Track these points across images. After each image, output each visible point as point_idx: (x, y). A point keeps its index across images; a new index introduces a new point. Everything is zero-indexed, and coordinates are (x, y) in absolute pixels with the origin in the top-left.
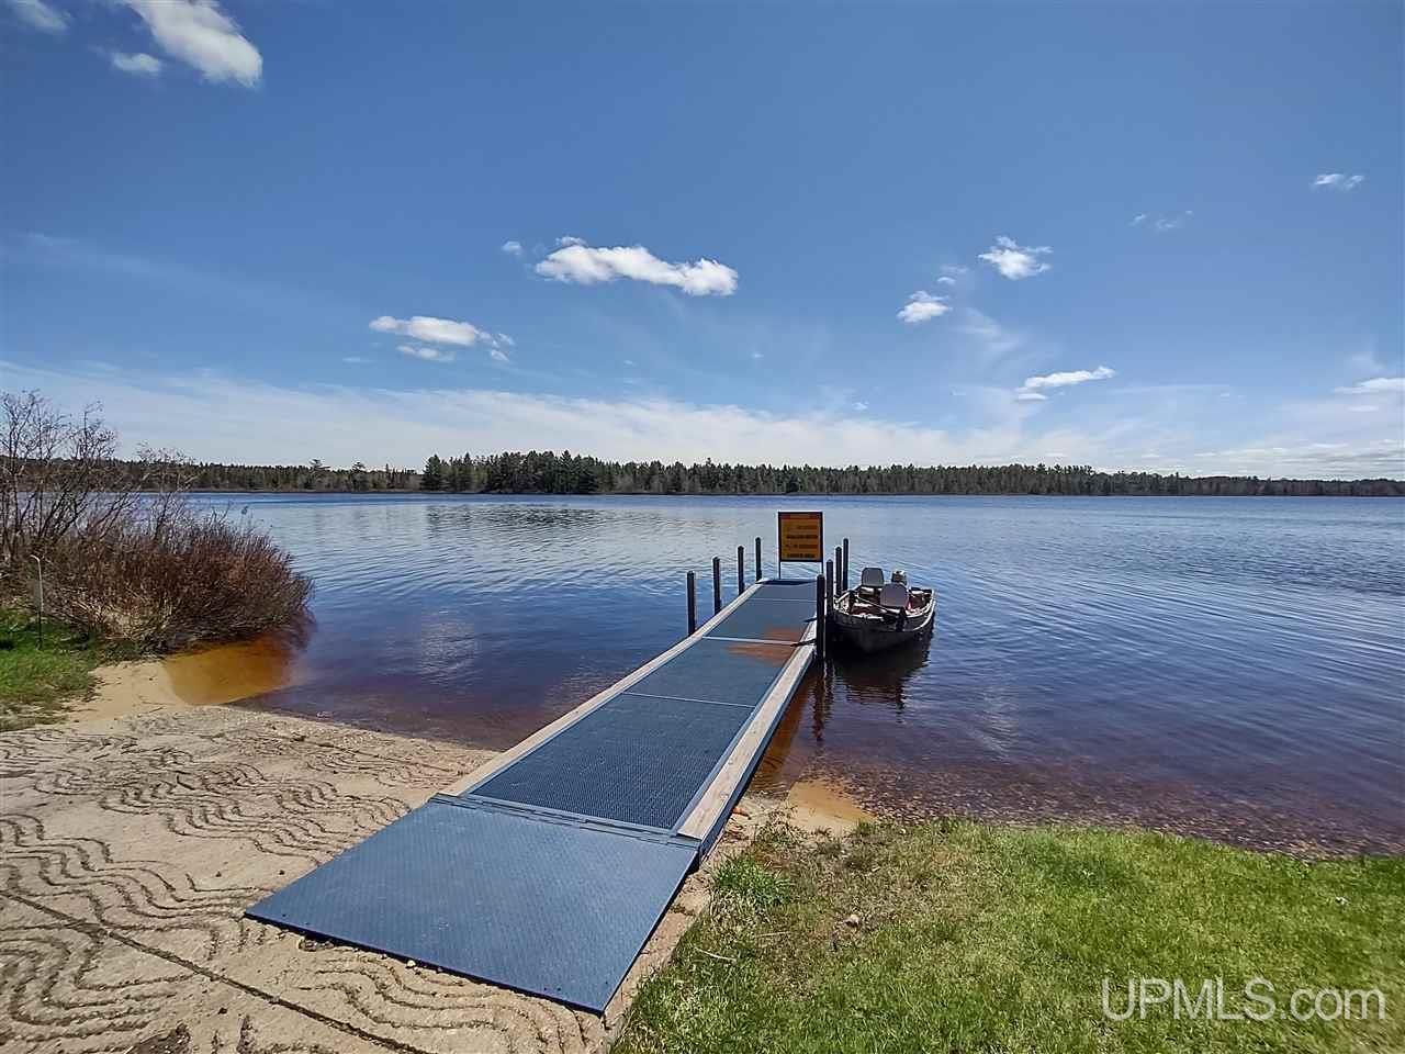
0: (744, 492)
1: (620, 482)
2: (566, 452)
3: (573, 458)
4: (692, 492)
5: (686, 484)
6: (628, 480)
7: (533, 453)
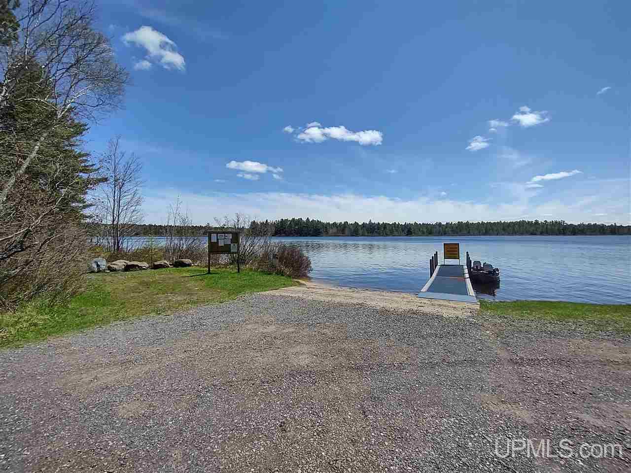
0: (387, 235)
1: (331, 231)
2: (308, 218)
3: (310, 221)
4: (363, 235)
5: (360, 232)
6: (335, 230)
7: (293, 219)
